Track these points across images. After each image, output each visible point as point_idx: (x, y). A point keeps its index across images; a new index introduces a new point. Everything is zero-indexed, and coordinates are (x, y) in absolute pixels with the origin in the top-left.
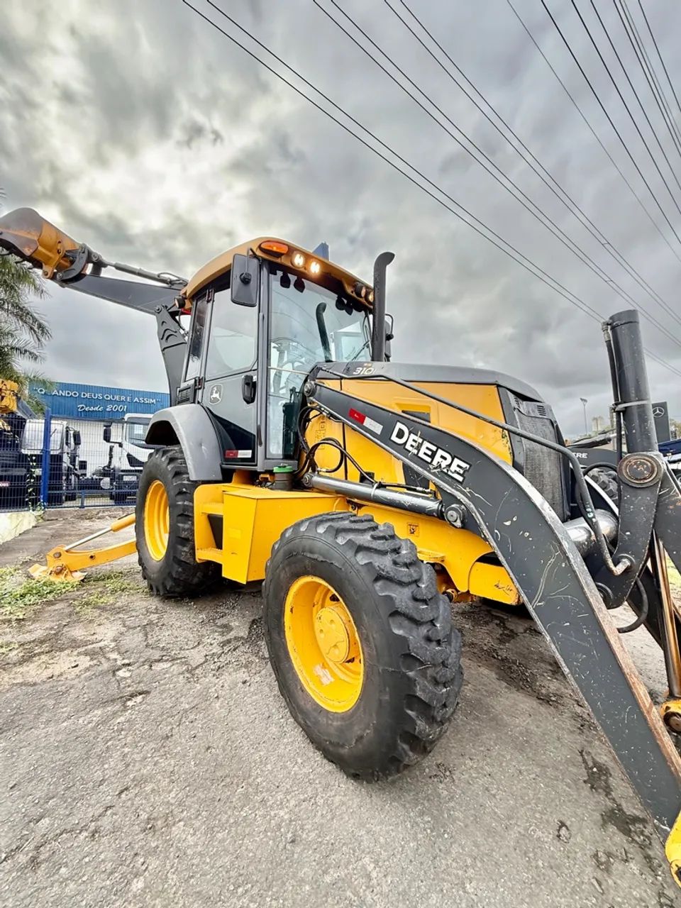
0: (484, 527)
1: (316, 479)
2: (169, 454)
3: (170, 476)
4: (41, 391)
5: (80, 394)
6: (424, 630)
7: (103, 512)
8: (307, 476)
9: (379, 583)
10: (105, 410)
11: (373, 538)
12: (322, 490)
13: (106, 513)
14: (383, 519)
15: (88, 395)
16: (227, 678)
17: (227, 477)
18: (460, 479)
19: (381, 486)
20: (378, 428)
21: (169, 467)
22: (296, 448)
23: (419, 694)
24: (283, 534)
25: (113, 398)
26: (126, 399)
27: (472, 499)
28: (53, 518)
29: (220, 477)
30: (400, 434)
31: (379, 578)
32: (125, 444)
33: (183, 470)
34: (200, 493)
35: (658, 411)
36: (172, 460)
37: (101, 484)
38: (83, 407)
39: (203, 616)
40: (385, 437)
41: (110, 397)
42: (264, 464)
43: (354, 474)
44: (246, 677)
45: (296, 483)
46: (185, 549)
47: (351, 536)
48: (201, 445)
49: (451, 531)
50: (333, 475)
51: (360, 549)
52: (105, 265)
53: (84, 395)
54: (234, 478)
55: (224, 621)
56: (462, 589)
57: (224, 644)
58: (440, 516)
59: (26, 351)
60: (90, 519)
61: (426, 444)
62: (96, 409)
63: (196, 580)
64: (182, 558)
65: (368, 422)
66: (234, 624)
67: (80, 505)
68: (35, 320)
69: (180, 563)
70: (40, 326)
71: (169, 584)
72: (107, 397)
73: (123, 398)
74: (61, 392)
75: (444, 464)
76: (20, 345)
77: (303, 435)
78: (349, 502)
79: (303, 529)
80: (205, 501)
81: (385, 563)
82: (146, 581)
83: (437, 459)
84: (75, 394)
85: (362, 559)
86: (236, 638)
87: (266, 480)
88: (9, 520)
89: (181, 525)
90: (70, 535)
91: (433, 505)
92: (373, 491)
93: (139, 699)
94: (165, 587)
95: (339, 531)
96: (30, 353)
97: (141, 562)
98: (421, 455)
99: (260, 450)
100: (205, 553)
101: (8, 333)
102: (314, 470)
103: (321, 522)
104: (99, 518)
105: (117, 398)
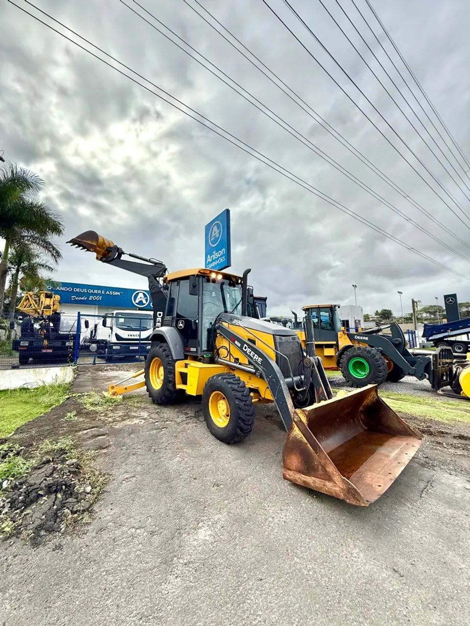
0: (265, 377)
1: (219, 360)
2: (163, 348)
3: (164, 357)
4: (49, 287)
5: (73, 290)
6: (244, 403)
7: (107, 367)
8: (216, 359)
9: (233, 392)
10: (88, 299)
11: (234, 380)
12: (221, 364)
13: (108, 368)
14: (237, 374)
15: (78, 290)
16: (190, 425)
17: (186, 358)
18: (260, 363)
19: (240, 364)
20: (239, 345)
21: (164, 353)
22: (212, 347)
23: (242, 416)
24: (209, 379)
25: (94, 291)
26: (101, 292)
27: (263, 370)
28: (83, 370)
29: (183, 358)
30: (245, 348)
31: (233, 390)
32: (114, 328)
33: (169, 355)
34: (177, 364)
35: (450, 300)
36: (164, 350)
37: (90, 348)
38: (74, 298)
39: (177, 410)
40: (241, 348)
41: (92, 291)
42: (201, 354)
43: (233, 360)
44: (196, 425)
45: (212, 361)
46: (171, 385)
47: (227, 380)
48: (176, 345)
49: (256, 378)
50: (225, 359)
51: (229, 383)
52: (124, 254)
53: (76, 290)
54: (188, 358)
55: (186, 411)
56: (263, 397)
57: (187, 418)
58: (255, 374)
59: (46, 266)
60: (101, 371)
61: (252, 352)
62: (83, 298)
63: (173, 397)
64: (169, 388)
65: (236, 342)
66: (189, 412)
67: (92, 363)
68: (54, 249)
69: (168, 390)
70: (57, 252)
71: (163, 398)
72: (90, 291)
73: (100, 292)
74: (61, 288)
75: (257, 359)
76: (43, 262)
77: (215, 343)
78: (231, 368)
79: (215, 378)
80: (179, 367)
81: (236, 387)
82: (151, 398)
83: (255, 357)
84: (70, 289)
85: (230, 386)
86: (191, 416)
87: (201, 359)
88: (60, 371)
89: (169, 376)
90: (100, 379)
91: (254, 371)
92: (237, 365)
93: (165, 429)
94: (161, 399)
95: (224, 379)
96: (49, 267)
97: (148, 390)
98: (251, 355)
99: (199, 348)
100: (179, 386)
101: (36, 255)
102: (219, 356)
103: (219, 376)
104: (105, 370)
105: (96, 291)
